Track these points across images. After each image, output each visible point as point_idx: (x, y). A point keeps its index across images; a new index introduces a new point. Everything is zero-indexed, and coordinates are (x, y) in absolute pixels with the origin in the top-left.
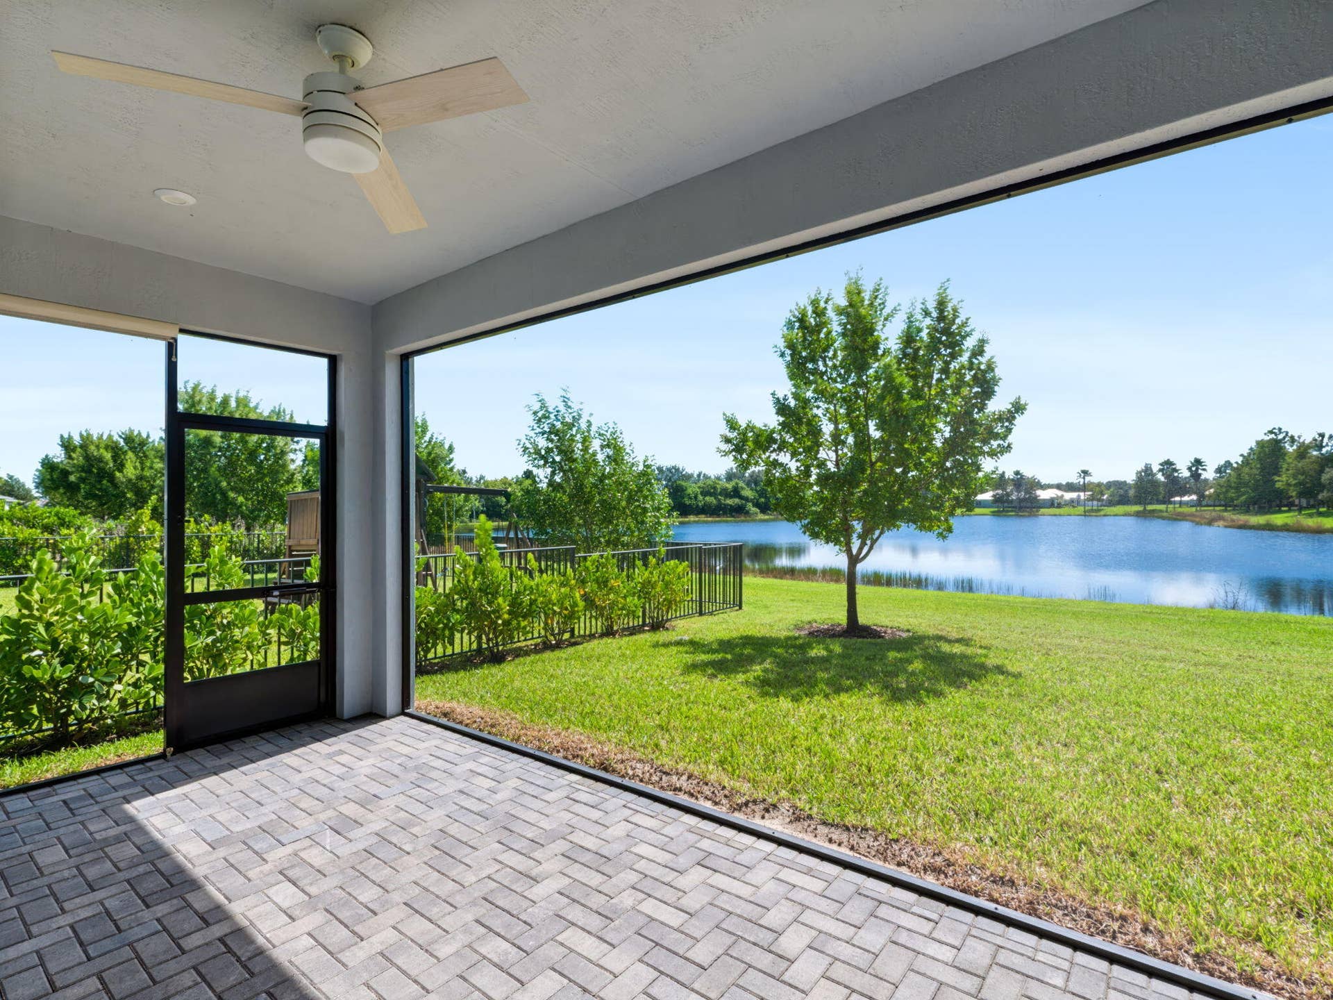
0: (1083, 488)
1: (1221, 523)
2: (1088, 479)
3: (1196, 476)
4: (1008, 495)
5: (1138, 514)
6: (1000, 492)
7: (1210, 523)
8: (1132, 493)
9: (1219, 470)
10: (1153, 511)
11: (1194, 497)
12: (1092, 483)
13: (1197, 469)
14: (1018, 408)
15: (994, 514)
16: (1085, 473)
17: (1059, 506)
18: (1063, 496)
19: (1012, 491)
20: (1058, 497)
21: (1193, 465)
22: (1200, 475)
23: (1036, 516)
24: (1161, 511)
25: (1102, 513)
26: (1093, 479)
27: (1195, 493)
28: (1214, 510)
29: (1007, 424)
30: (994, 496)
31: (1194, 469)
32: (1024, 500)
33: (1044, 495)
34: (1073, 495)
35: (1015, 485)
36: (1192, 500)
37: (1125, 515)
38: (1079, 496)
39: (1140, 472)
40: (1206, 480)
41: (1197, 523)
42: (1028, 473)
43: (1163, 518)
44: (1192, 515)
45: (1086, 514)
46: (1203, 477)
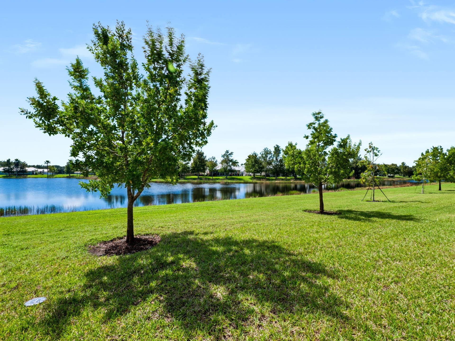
0: (47, 167)
2: (49, 164)
4: (12, 169)
5: (67, 177)
6: (7, 168)
8: (65, 170)
10: (73, 176)
12: (50, 166)
15: (4, 177)
16: (48, 162)
17: (36, 174)
18: (37, 170)
19: (13, 168)
20: (35, 171)
23: (25, 178)
24: (75, 176)
25: (54, 177)
26: (51, 164)
30: (4, 169)
32: (20, 171)
33: (29, 169)
34: (41, 170)
35: (15, 165)
37: (63, 177)
38: (43, 170)
39: (68, 163)
42: (22, 160)
43: (76, 178)
45: (48, 177)
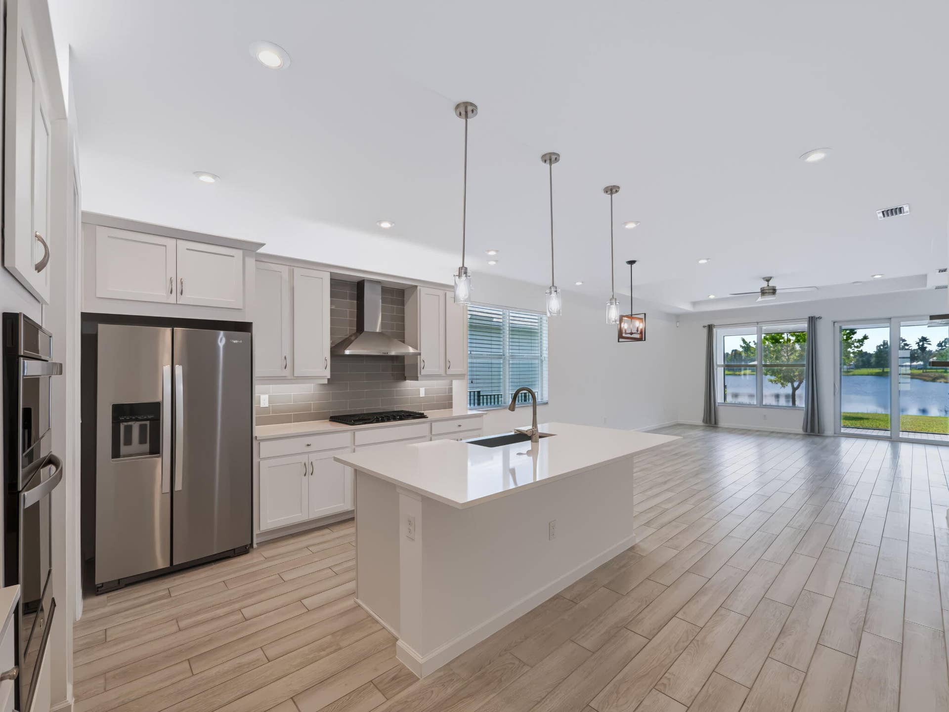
1: (942, 380)
3: (923, 349)
5: (878, 375)
7: (934, 380)
8: (873, 360)
9: (940, 345)
11: (921, 363)
13: (923, 345)
14: (865, 338)
21: (920, 341)
22: (926, 348)
25: (851, 374)
27: (921, 360)
28: (937, 372)
29: (861, 343)
31: (921, 344)
36: (920, 365)
39: (880, 346)
40: (930, 351)
41: (925, 380)
44: (919, 375)
46: (927, 349)
